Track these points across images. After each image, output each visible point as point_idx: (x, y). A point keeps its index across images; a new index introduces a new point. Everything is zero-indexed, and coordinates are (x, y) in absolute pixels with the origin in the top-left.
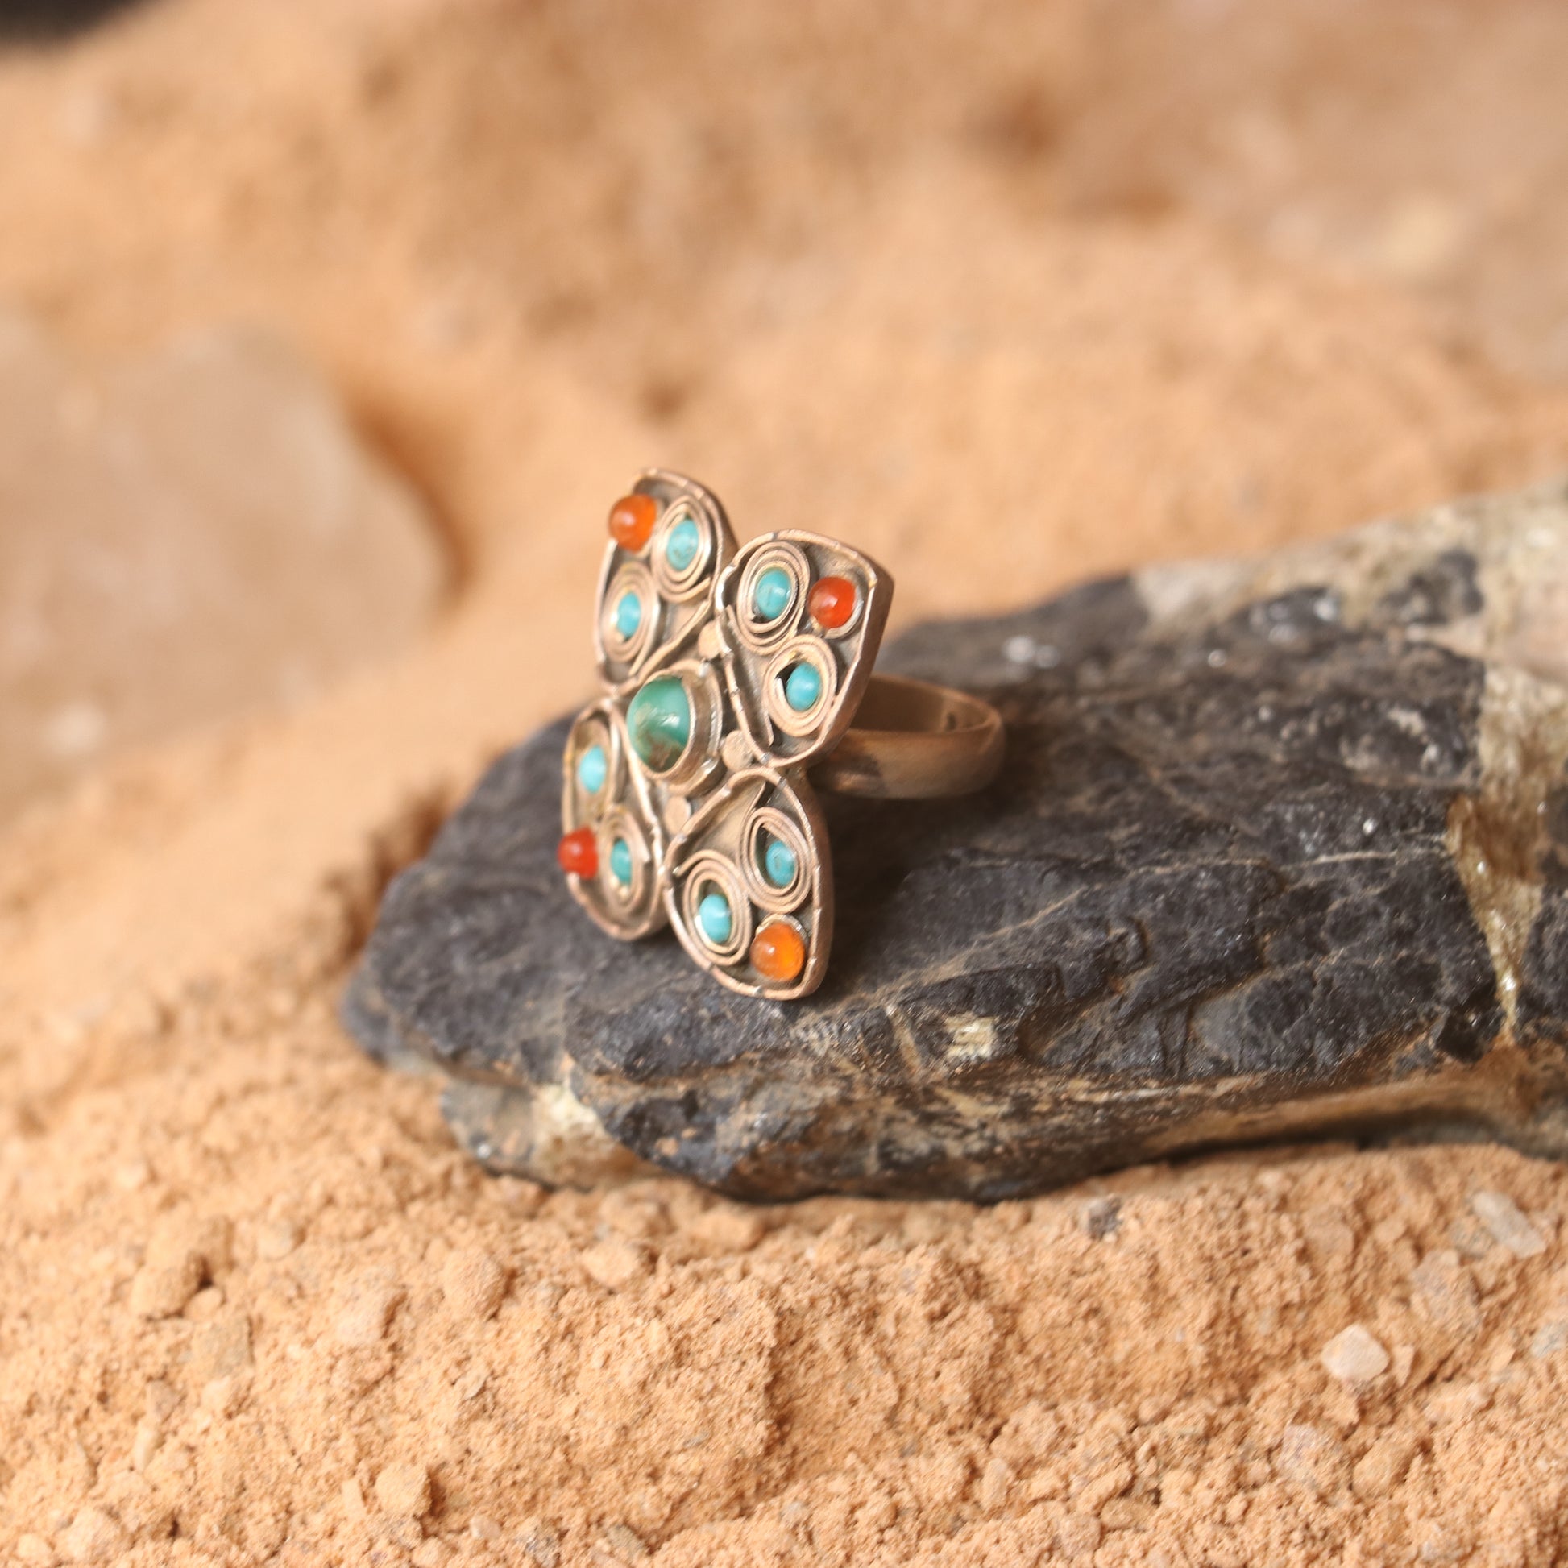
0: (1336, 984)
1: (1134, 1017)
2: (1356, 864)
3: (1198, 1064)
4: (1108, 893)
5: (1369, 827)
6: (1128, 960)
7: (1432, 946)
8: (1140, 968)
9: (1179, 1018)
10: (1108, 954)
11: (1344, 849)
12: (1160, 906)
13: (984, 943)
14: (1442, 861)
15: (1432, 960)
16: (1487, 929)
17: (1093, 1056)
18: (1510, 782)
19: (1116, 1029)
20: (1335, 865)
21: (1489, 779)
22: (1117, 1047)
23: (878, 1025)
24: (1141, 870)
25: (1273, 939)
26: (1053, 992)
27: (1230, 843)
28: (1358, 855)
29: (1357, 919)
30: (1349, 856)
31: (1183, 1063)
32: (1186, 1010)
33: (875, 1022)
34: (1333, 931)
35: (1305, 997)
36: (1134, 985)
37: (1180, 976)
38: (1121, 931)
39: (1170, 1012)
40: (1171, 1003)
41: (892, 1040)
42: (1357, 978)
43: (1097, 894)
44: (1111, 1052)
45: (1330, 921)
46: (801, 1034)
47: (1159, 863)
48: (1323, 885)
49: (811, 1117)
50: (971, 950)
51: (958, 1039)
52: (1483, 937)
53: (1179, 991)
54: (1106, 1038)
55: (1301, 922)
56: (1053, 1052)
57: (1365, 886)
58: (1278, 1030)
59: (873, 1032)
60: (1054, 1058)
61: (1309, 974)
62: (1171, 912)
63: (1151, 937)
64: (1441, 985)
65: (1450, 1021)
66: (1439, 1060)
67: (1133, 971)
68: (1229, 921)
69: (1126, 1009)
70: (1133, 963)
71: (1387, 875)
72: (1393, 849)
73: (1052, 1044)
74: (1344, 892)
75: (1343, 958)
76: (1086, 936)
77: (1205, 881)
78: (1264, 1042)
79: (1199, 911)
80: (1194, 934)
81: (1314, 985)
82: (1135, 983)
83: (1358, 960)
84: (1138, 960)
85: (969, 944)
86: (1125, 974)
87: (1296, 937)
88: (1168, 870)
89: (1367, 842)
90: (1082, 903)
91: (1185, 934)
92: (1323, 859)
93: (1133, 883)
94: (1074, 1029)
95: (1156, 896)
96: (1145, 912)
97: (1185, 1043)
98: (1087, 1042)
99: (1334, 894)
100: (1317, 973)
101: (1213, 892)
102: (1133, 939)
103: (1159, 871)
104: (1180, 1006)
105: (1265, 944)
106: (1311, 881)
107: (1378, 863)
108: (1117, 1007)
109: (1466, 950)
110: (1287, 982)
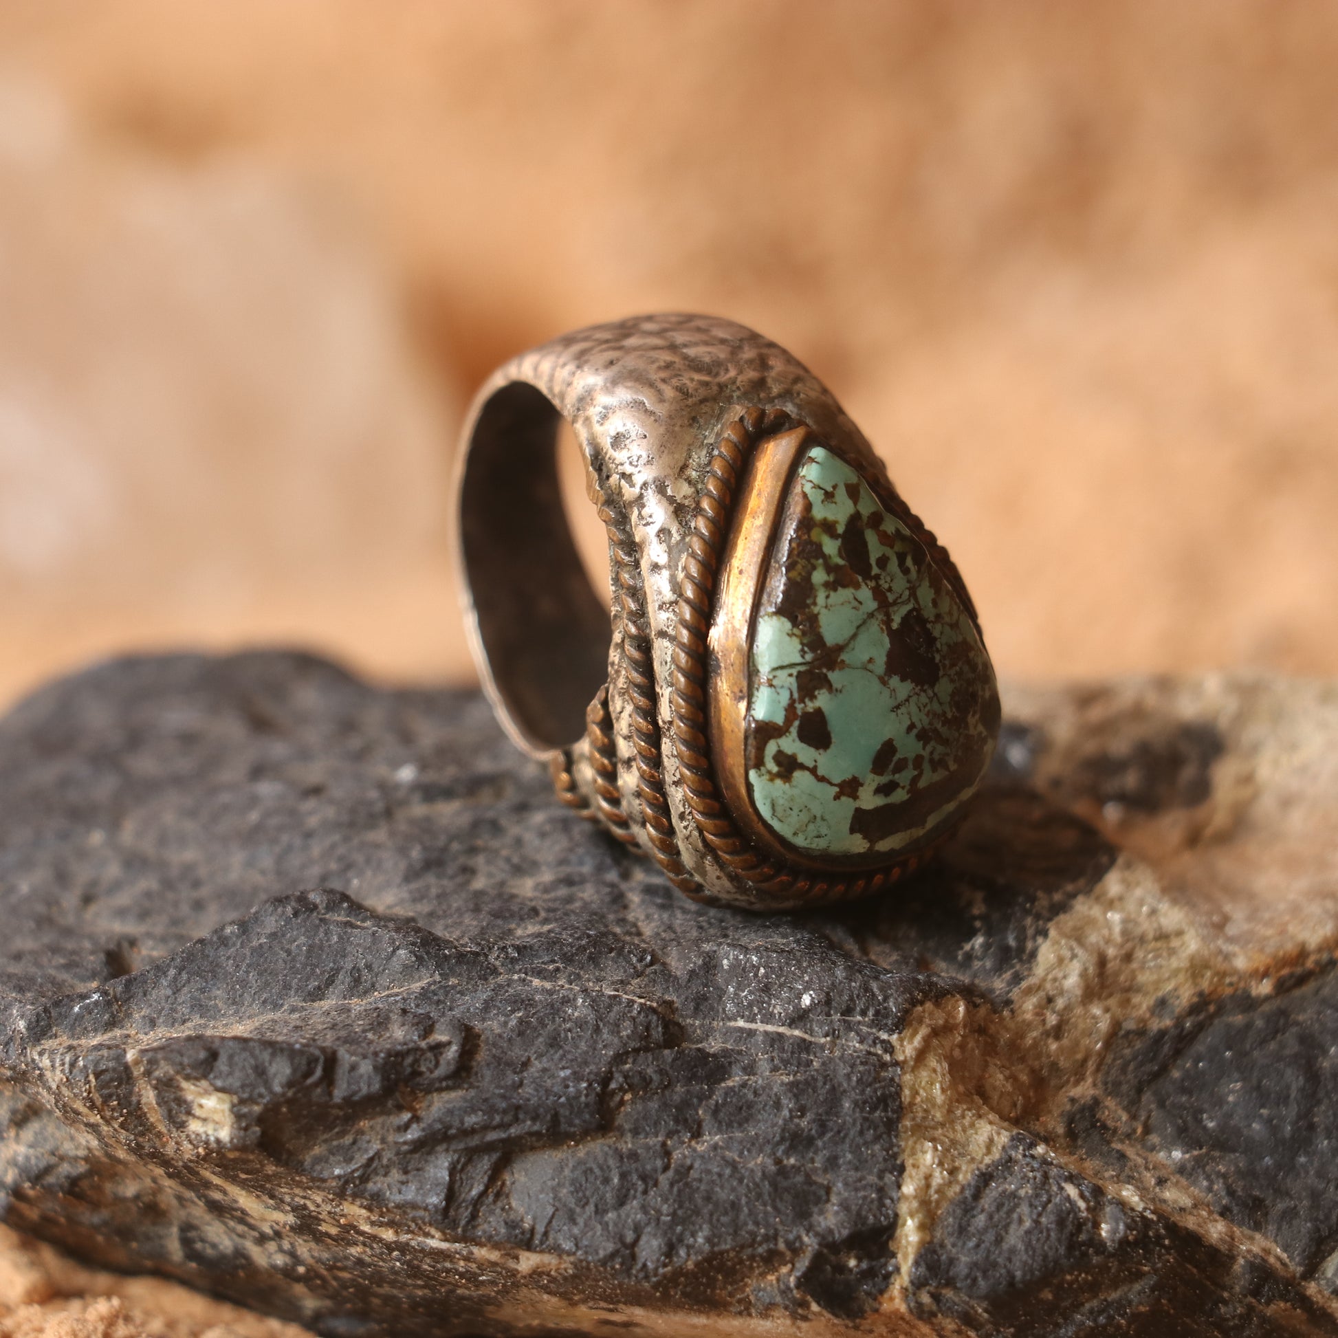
0: (694, 1174)
1: (424, 1146)
2: (775, 1040)
3: (492, 1223)
4: (462, 993)
5: (806, 1000)
6: (437, 1073)
7: (832, 1163)
8: (448, 1088)
9: (485, 1164)
10: (409, 1060)
11: (768, 1018)
12: (513, 1022)
13: (293, 1010)
14: (884, 1065)
15: (821, 1179)
16: (909, 1162)
17: (364, 1179)
18: (1060, 1003)
19: (397, 1154)
20: (751, 1033)
21: (1029, 991)
22: (395, 1175)
23: (114, 1070)
24: (516, 977)
25: (633, 1101)
26: (316, 1085)
27: (639, 974)
28: (781, 1030)
29: (750, 1105)
30: (770, 1028)
31: (474, 1216)
32: (495, 1156)
33: (111, 1064)
34: (716, 1112)
35: (649, 1180)
36: (434, 1109)
37: (492, 1110)
38: (444, 1038)
39: (471, 1154)
40: (474, 1141)
41: (131, 1093)
42: (720, 1175)
43: (446, 990)
44: (389, 1179)
45: (718, 1097)
46: (36, 1057)
47: (540, 973)
48: (726, 1053)
49: (82, 1168)
50: (278, 1015)
51: (197, 1112)
52: (902, 1169)
53: (486, 1128)
54: (385, 1161)
55: (679, 1089)
56: (318, 1160)
57: (775, 1069)
58: (600, 1211)
59: (104, 1077)
60: (318, 1168)
61: (667, 1153)
62: (521, 1034)
63: (482, 1056)
64: (821, 1212)
65: (818, 1259)
66: (804, 1304)
67: (440, 1090)
68: (586, 1063)
69: (413, 1134)
70: (441, 1080)
71: (809, 1063)
72: (826, 1035)
73: (317, 1150)
74: (750, 1069)
75: (715, 1147)
76: (399, 1033)
77: (580, 1009)
78: (581, 1221)
79: (554, 1042)
80: (537, 1065)
81: (666, 1168)
82: (437, 1106)
83: (732, 1155)
84: (447, 1078)
85: (276, 1007)
86: (429, 1091)
87: (665, 1106)
88: (548, 985)
89: (799, 1018)
90: (425, 994)
91: (526, 1064)
92: (741, 1023)
93: (498, 988)
94: (348, 1140)
95: (513, 1011)
96: (492, 1026)
97: (483, 1194)
98: (361, 1159)
99: (736, 1069)
100: (676, 1155)
101: (581, 1024)
102: (452, 1052)
103: (536, 982)
104: (489, 1148)
105: (622, 1103)
106: (714, 1045)
107: (804, 1046)
108: (406, 1127)
109: (872, 1179)
110: (633, 1155)
